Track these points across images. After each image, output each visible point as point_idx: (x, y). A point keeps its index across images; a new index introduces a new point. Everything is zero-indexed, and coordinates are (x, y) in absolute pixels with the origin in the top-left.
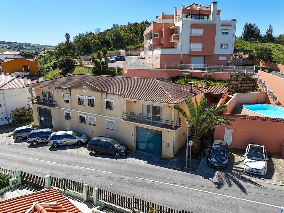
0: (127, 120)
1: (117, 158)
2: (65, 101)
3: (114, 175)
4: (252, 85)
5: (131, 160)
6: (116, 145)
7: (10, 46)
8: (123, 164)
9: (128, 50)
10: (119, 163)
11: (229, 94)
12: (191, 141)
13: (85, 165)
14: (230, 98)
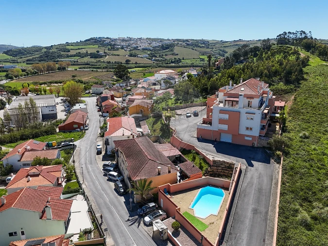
5: (121, 198)
8: (117, 198)
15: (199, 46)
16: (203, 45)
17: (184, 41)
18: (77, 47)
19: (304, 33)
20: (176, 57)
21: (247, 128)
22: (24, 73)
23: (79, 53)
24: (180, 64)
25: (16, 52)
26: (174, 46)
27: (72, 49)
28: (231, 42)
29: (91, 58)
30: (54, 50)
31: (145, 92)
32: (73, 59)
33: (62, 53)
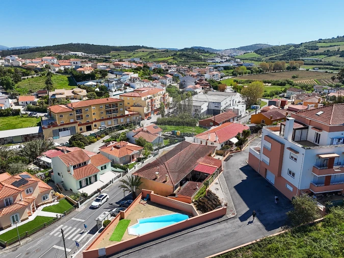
18: (329, 44)
22: (249, 71)
23: (328, 51)
25: (265, 50)
27: (322, 47)
29: (340, 57)
30: (302, 48)
32: (317, 58)
33: (308, 51)
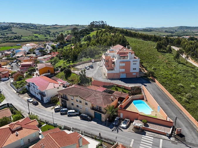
0: (92, 109)
1: (88, 121)
2: (72, 99)
3: (88, 127)
4: (140, 91)
5: (92, 122)
6: (88, 117)
7: (21, 26)
8: (90, 123)
9: (95, 58)
10: (89, 123)
11: (129, 96)
12: (108, 119)
13: (80, 123)
14: (129, 98)
15: (30, 28)
16: (33, 27)
17: (18, 24)
19: (103, 22)
20: (15, 35)
21: (134, 69)
24: (22, 40)
26: (12, 28)
28: (51, 26)
31: (30, 59)
